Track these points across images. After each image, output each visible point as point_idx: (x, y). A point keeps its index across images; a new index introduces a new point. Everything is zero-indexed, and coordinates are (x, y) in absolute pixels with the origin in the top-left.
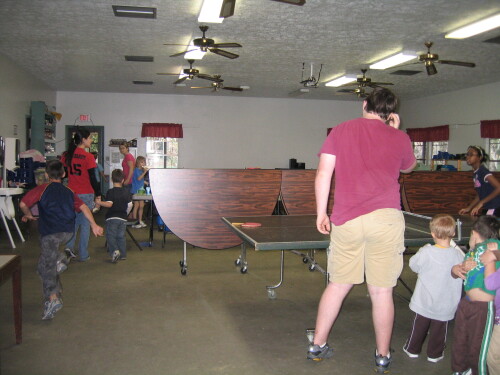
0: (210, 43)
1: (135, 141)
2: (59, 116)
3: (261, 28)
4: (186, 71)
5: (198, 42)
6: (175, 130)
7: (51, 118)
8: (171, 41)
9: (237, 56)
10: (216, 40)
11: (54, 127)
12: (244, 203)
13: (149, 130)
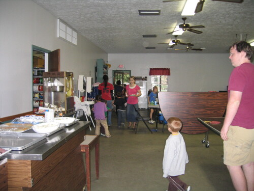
0: (187, 26)
1: (146, 77)
2: (110, 66)
3: (215, 17)
4: (173, 41)
5: (181, 26)
6: (166, 72)
7: (106, 67)
8: (166, 27)
9: (201, 32)
10: (191, 25)
11: (108, 71)
12: (208, 110)
13: (153, 72)
